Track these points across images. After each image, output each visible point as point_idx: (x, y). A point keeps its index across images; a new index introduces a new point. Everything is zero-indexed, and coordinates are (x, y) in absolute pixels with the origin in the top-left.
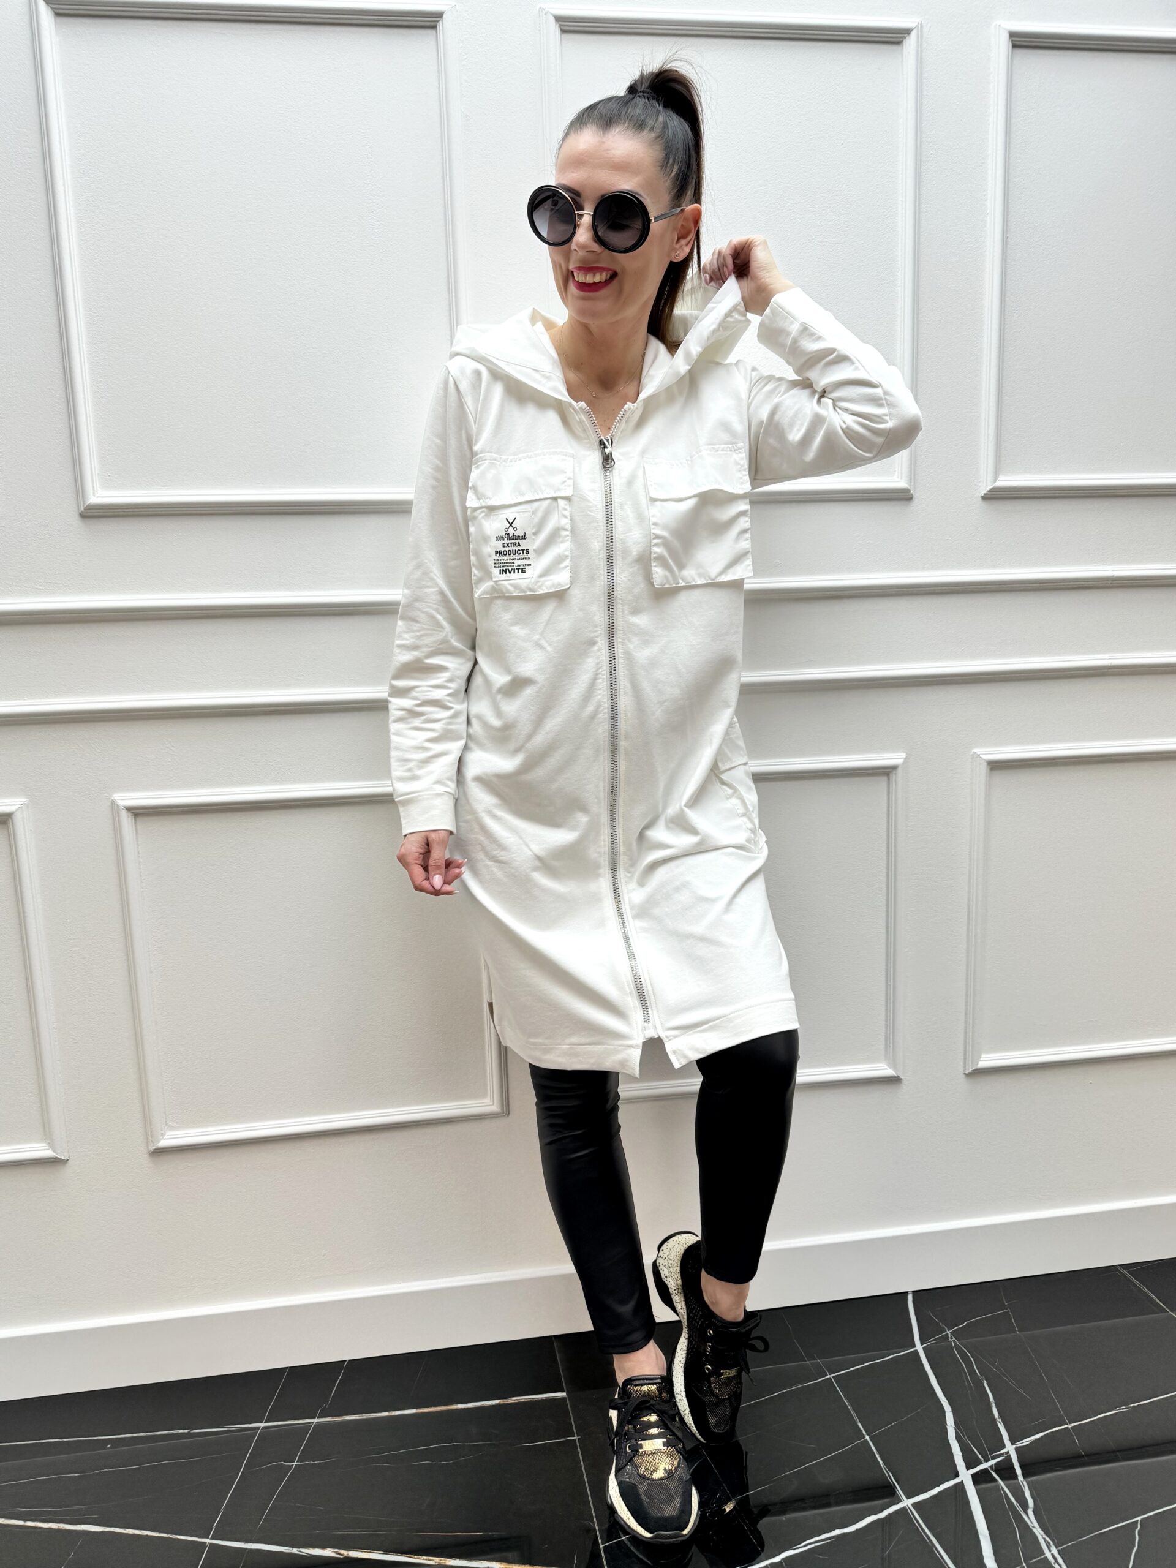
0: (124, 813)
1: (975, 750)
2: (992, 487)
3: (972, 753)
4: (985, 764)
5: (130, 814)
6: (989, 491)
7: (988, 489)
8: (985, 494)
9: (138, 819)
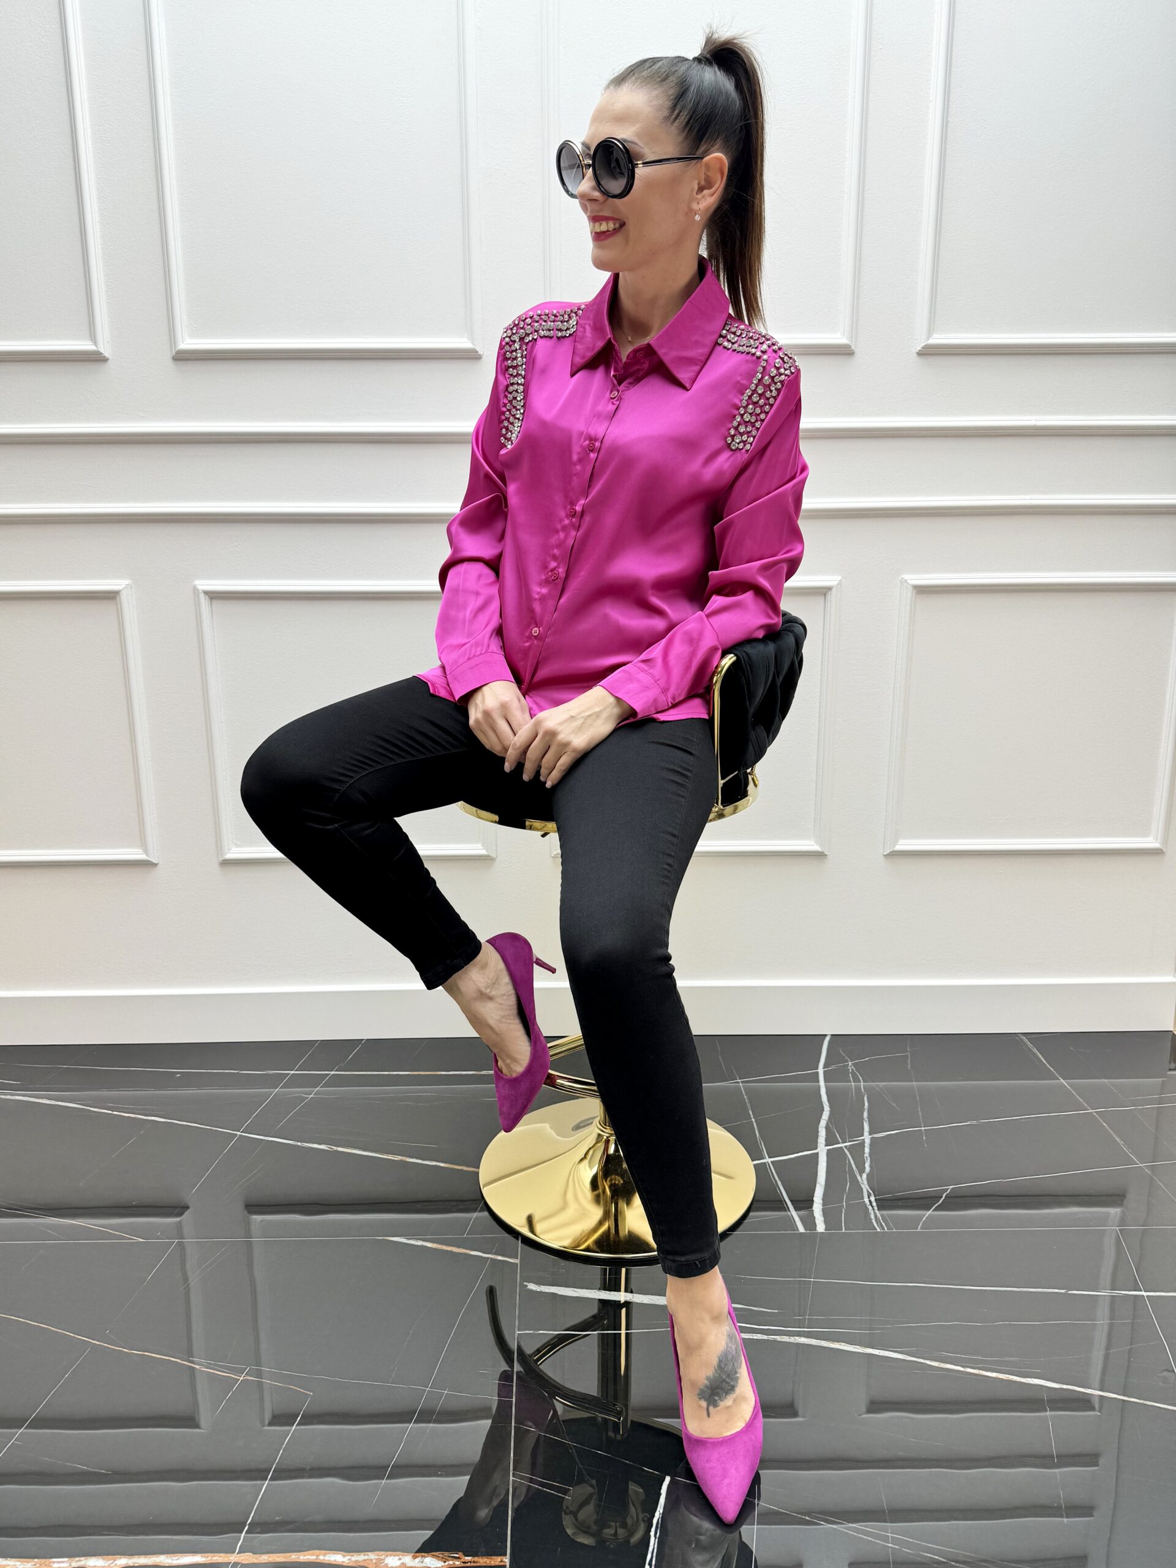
0: (202, 596)
1: (903, 576)
2: (925, 344)
3: (900, 579)
4: (911, 588)
5: (207, 597)
6: (923, 348)
7: (921, 346)
8: (919, 350)
9: (213, 602)
